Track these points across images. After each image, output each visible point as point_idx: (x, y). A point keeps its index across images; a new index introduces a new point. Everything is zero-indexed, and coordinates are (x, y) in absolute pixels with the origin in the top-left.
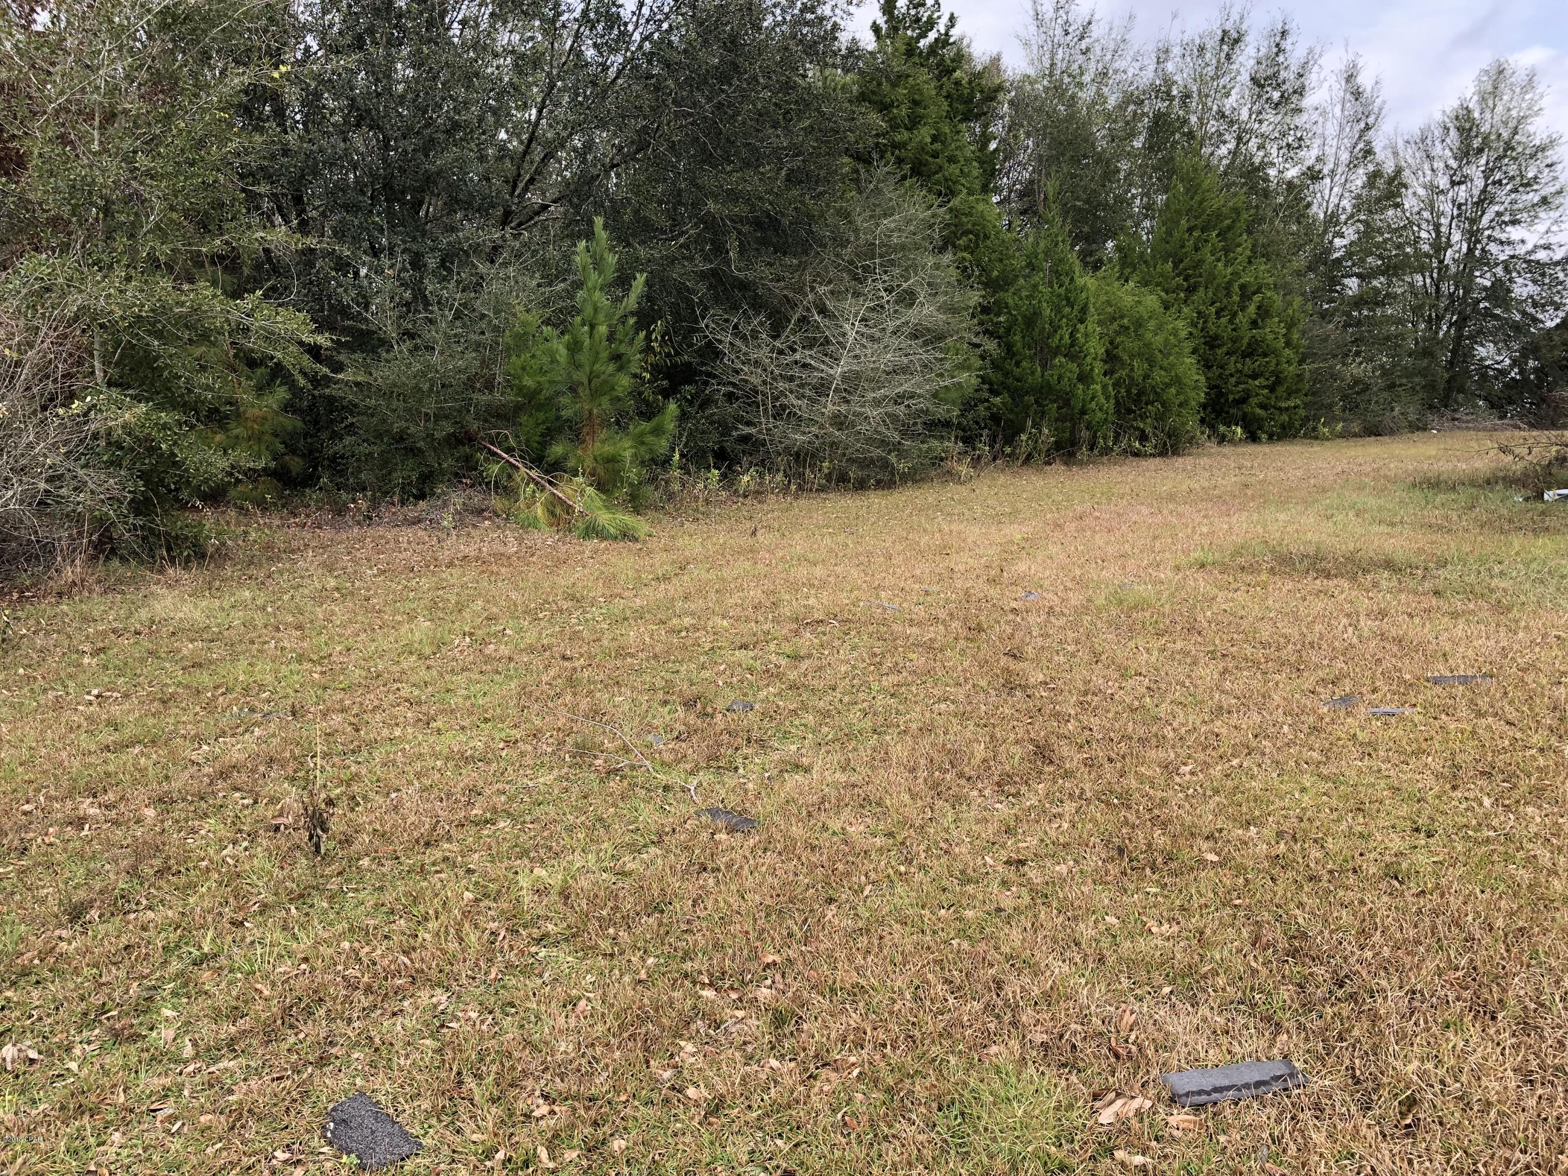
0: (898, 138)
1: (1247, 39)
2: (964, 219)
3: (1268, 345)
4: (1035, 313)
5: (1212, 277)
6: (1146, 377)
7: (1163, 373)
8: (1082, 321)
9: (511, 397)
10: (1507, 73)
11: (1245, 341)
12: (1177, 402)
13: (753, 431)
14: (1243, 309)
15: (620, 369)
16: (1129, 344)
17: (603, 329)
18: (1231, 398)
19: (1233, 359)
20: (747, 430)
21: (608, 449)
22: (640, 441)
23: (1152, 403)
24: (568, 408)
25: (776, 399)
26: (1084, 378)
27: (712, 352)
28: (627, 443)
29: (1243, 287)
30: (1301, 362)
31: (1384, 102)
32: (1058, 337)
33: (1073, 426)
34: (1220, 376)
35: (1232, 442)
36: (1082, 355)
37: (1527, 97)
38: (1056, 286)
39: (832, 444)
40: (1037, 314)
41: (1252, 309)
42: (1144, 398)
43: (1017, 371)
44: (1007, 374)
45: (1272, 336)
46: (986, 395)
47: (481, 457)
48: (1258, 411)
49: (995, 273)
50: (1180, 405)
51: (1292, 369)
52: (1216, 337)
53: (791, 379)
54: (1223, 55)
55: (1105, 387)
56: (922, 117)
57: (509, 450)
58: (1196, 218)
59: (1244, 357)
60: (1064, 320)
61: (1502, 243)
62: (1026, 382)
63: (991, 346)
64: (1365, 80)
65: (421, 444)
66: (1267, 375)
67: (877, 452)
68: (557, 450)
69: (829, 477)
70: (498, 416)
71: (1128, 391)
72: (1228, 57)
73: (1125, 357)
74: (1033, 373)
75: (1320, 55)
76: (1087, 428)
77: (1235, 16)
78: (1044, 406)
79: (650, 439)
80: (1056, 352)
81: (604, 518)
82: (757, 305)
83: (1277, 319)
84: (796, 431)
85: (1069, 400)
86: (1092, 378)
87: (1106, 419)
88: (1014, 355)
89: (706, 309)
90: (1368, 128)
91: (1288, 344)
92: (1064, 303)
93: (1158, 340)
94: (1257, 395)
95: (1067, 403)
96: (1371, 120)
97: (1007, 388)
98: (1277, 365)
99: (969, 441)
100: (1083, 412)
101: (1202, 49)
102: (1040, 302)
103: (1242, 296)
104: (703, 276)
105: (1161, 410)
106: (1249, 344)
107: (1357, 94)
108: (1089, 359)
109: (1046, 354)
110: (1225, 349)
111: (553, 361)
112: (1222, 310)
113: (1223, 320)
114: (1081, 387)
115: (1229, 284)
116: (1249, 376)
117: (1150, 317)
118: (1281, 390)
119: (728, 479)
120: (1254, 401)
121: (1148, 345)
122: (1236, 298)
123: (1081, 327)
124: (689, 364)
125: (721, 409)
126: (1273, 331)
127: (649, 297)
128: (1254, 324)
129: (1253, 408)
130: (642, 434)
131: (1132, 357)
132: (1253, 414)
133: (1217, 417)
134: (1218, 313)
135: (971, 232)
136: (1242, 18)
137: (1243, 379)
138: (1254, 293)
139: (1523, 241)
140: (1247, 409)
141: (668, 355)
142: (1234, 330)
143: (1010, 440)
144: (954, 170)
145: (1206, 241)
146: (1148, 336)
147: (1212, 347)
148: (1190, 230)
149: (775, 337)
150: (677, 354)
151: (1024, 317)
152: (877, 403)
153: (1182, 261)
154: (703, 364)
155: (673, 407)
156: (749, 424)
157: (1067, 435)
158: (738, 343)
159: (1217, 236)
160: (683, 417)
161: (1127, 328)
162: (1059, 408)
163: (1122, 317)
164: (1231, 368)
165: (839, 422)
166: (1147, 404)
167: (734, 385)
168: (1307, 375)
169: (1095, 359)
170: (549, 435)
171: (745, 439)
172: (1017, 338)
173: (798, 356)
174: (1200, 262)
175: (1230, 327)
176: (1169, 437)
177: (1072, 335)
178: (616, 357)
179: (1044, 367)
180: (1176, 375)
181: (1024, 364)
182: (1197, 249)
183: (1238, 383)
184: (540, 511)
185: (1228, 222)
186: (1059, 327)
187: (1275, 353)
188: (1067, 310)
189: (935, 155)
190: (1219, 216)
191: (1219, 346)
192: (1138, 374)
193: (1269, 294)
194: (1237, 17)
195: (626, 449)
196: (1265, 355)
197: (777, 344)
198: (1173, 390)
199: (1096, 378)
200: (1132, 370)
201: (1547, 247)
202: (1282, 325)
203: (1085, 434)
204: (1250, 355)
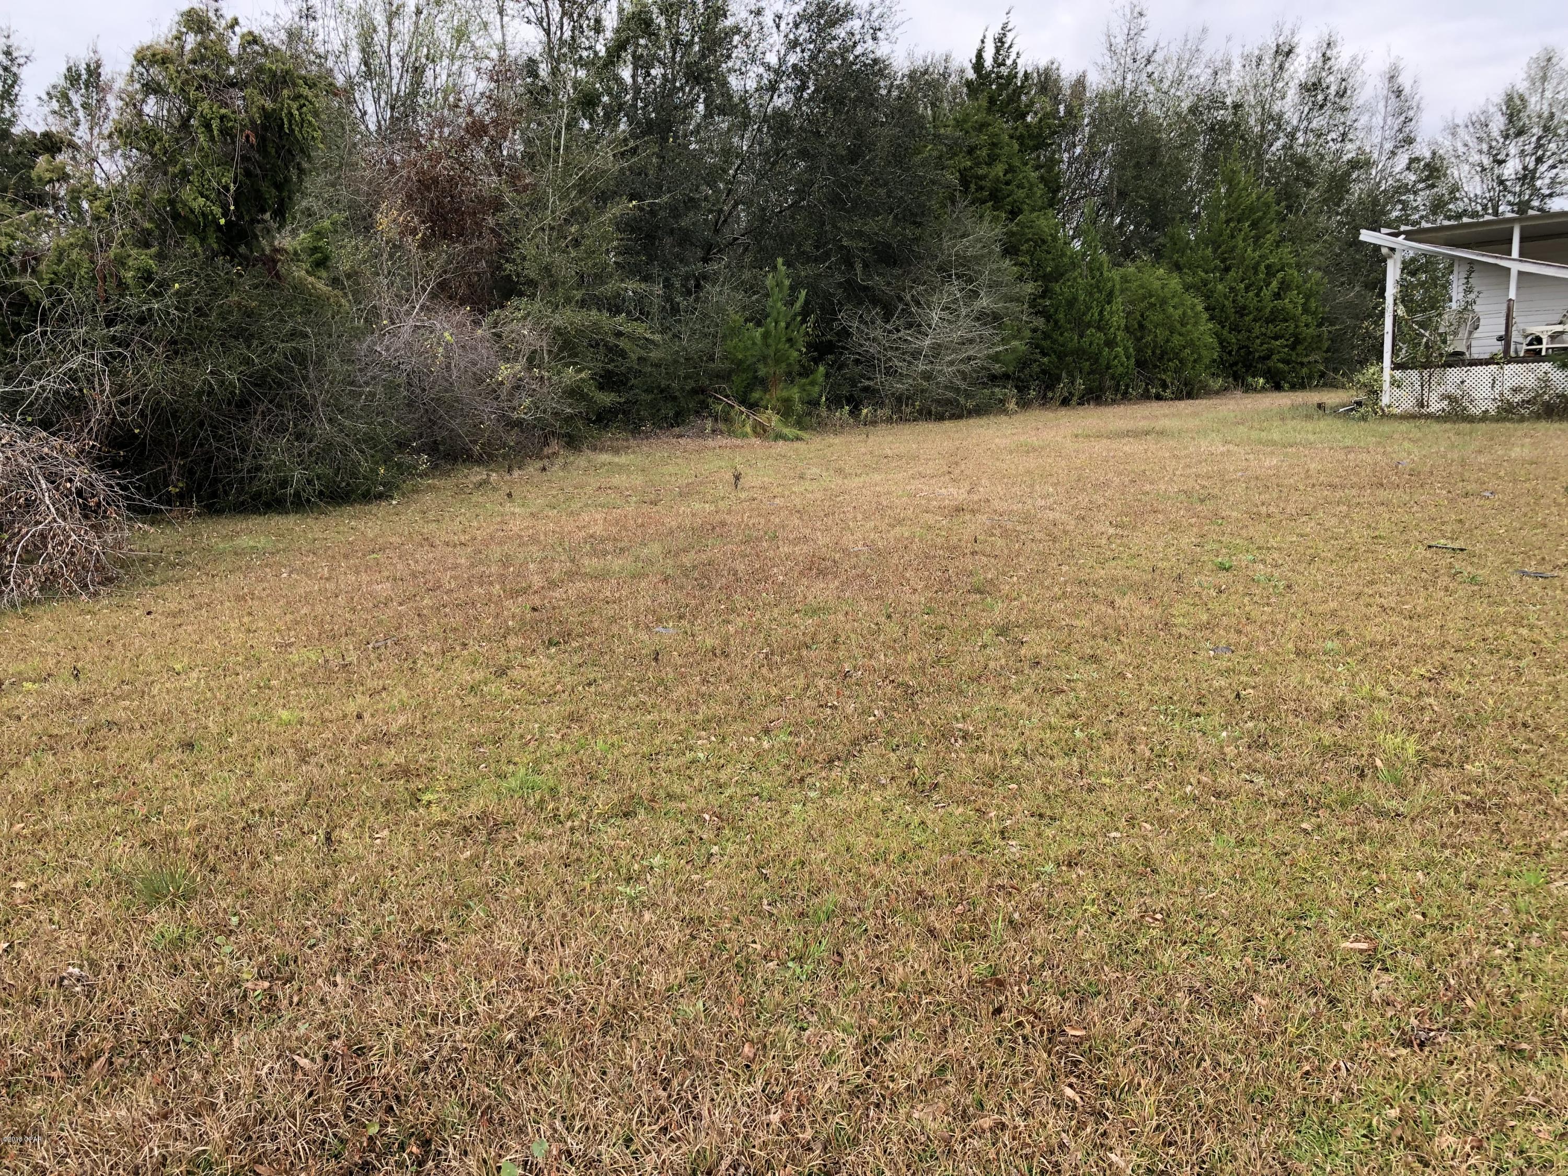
0: (980, 172)
1: (1297, 50)
2: (1027, 230)
3: (1288, 313)
5: (1243, 259)
6: (1168, 341)
8: (1109, 303)
9: (727, 365)
10: (1554, 60)
11: (1269, 309)
12: (1192, 359)
13: (871, 383)
14: (1268, 285)
15: (791, 346)
16: (1155, 317)
17: (783, 324)
18: (1257, 355)
19: (1258, 324)
20: (867, 383)
21: (785, 394)
22: (803, 389)
23: (1172, 360)
24: (762, 371)
25: (885, 363)
26: (1110, 343)
27: (845, 333)
28: (796, 390)
29: (1268, 267)
30: (1320, 325)
31: (1421, 98)
32: (1090, 314)
33: (1101, 377)
34: (1248, 338)
35: (1255, 390)
36: (1108, 326)
39: (922, 391)
40: (1075, 299)
41: (1274, 284)
42: (1166, 357)
43: (1061, 339)
44: (1054, 342)
45: (1291, 306)
46: (1037, 356)
47: (710, 400)
48: (1281, 365)
49: (1049, 269)
51: (1311, 331)
52: (1244, 308)
53: (897, 349)
54: (1277, 65)
55: (1127, 350)
56: (999, 156)
57: (727, 396)
58: (1233, 211)
59: (1267, 323)
60: (1095, 302)
62: (1067, 347)
63: (1040, 322)
64: (1405, 81)
65: (677, 394)
66: (1287, 337)
67: (950, 395)
68: (756, 395)
69: (920, 412)
70: (718, 376)
71: (1153, 353)
72: (1281, 67)
73: (1151, 327)
74: (1072, 341)
75: (1363, 62)
76: (1111, 379)
77: (1287, 32)
79: (808, 388)
80: (1089, 325)
81: (786, 431)
82: (875, 301)
83: (1296, 292)
84: (898, 382)
85: (1098, 359)
86: (1116, 342)
88: (1059, 328)
89: (842, 305)
90: (1409, 120)
91: (1306, 310)
92: (1095, 290)
93: (1178, 313)
94: (1279, 352)
95: (1096, 361)
96: (1411, 114)
97: (1055, 352)
98: (1296, 328)
99: (1022, 389)
100: (1108, 367)
101: (1260, 59)
102: (1078, 290)
103: (1268, 274)
104: (840, 285)
105: (1179, 365)
106: (1272, 312)
107: (1399, 93)
108: (1112, 330)
109: (1081, 325)
110: (1251, 316)
111: (754, 344)
112: (1251, 285)
113: (1251, 294)
114: (1107, 349)
115: (1258, 264)
116: (1272, 338)
117: (1173, 296)
118: (1300, 348)
119: (855, 412)
120: (1275, 357)
121: (1169, 317)
122: (1262, 276)
123: (1108, 307)
124: (831, 341)
125: (851, 370)
126: (1292, 302)
127: (807, 302)
128: (1277, 296)
129: (1275, 363)
130: (804, 385)
132: (1276, 368)
133: (1247, 371)
134: (1247, 289)
135: (1031, 240)
136: (1293, 33)
137: (1267, 340)
138: (1278, 271)
140: (1270, 363)
141: (817, 336)
142: (1259, 301)
143: (1051, 387)
144: (1021, 193)
145: (1240, 230)
146: (1171, 310)
147: (1242, 316)
148: (1228, 222)
149: (887, 322)
150: (823, 335)
151: (1066, 300)
152: (951, 363)
153: (1220, 247)
154: (839, 341)
155: (822, 369)
156: (869, 379)
157: (1096, 384)
158: (862, 327)
159: (1250, 225)
160: (827, 375)
162: (1091, 365)
163: (1151, 296)
164: (1257, 331)
165: (927, 376)
166: (1168, 361)
167: (859, 354)
168: (1326, 335)
169: (1118, 329)
170: (749, 388)
171: (866, 389)
172: (1061, 316)
173: (900, 335)
174: (1235, 247)
175: (1256, 299)
176: (1186, 385)
177: (1101, 313)
178: (790, 340)
179: (1081, 336)
180: (1192, 339)
181: (1066, 334)
182: (1233, 237)
183: (1262, 344)
184: (748, 429)
185: (1260, 214)
186: (1091, 307)
187: (1295, 319)
188: (1097, 295)
189: (1008, 183)
190: (1252, 209)
191: (1247, 315)
192: (1160, 339)
193: (1291, 272)
194: (1289, 33)
195: (795, 394)
196: (1285, 321)
197: (888, 326)
198: (1188, 351)
199: (1119, 343)
200: (1156, 336)
202: (1301, 296)
203: (1109, 383)
204: (1272, 321)
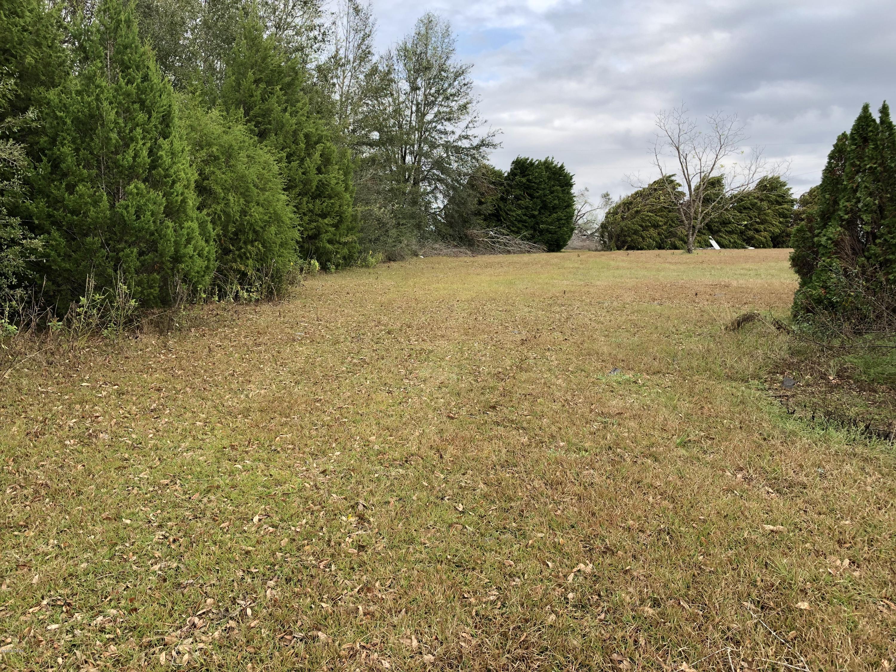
3: (332, 189)
4: (92, 116)
5: (281, 126)
6: (244, 213)
7: (261, 209)
8: (165, 135)
11: (315, 184)
12: (279, 242)
14: (309, 155)
16: (220, 175)
19: (305, 199)
23: (252, 242)
29: (307, 136)
30: (354, 205)
32: (131, 152)
33: (165, 280)
35: (313, 274)
36: (170, 180)
37: (446, 41)
38: (122, 82)
40: (95, 117)
41: (316, 156)
42: (242, 238)
43: (70, 199)
45: (334, 181)
46: (18, 233)
48: (328, 245)
50: (282, 245)
51: (350, 210)
55: (202, 225)
58: (261, 72)
60: (139, 130)
61: (441, 132)
62: (86, 215)
66: (333, 214)
73: (219, 190)
74: (96, 203)
76: (184, 281)
78: (117, 251)
80: (130, 174)
83: (337, 167)
85: (155, 242)
86: (185, 212)
87: (207, 267)
88: (65, 175)
90: (366, 36)
91: (346, 189)
92: (137, 106)
93: (252, 173)
94: (327, 232)
95: (153, 246)
96: (367, 31)
97: (57, 224)
98: (340, 206)
100: (177, 259)
102: (98, 99)
103: (307, 144)
105: (262, 250)
106: (317, 187)
107: (357, 10)
108: (179, 187)
112: (292, 155)
113: (294, 164)
114: (171, 224)
115: (295, 133)
116: (319, 215)
117: (240, 148)
118: (342, 228)
120: (324, 237)
121: (242, 178)
122: (302, 146)
123: (165, 144)
126: (334, 176)
128: (320, 169)
129: (323, 243)
131: (226, 190)
132: (324, 248)
137: (314, 217)
138: (316, 143)
139: (453, 132)
140: (320, 244)
142: (303, 173)
145: (272, 93)
146: (241, 167)
148: (257, 82)
151: (76, 121)
153: (251, 109)
157: (156, 291)
159: (281, 89)
161: (217, 158)
162: (141, 253)
163: (210, 145)
166: (245, 243)
168: (360, 215)
169: (187, 187)
172: (66, 150)
174: (268, 112)
175: (301, 171)
176: (273, 280)
177: (151, 152)
179: (114, 195)
180: (275, 212)
181: (80, 188)
182: (263, 100)
186: (132, 139)
187: (338, 195)
188: (141, 117)
190: (280, 72)
192: (235, 209)
193: (328, 144)
196: (330, 198)
198: (273, 229)
199: (190, 213)
200: (227, 205)
201: (467, 137)
202: (341, 172)
203: (182, 289)
204: (319, 196)
